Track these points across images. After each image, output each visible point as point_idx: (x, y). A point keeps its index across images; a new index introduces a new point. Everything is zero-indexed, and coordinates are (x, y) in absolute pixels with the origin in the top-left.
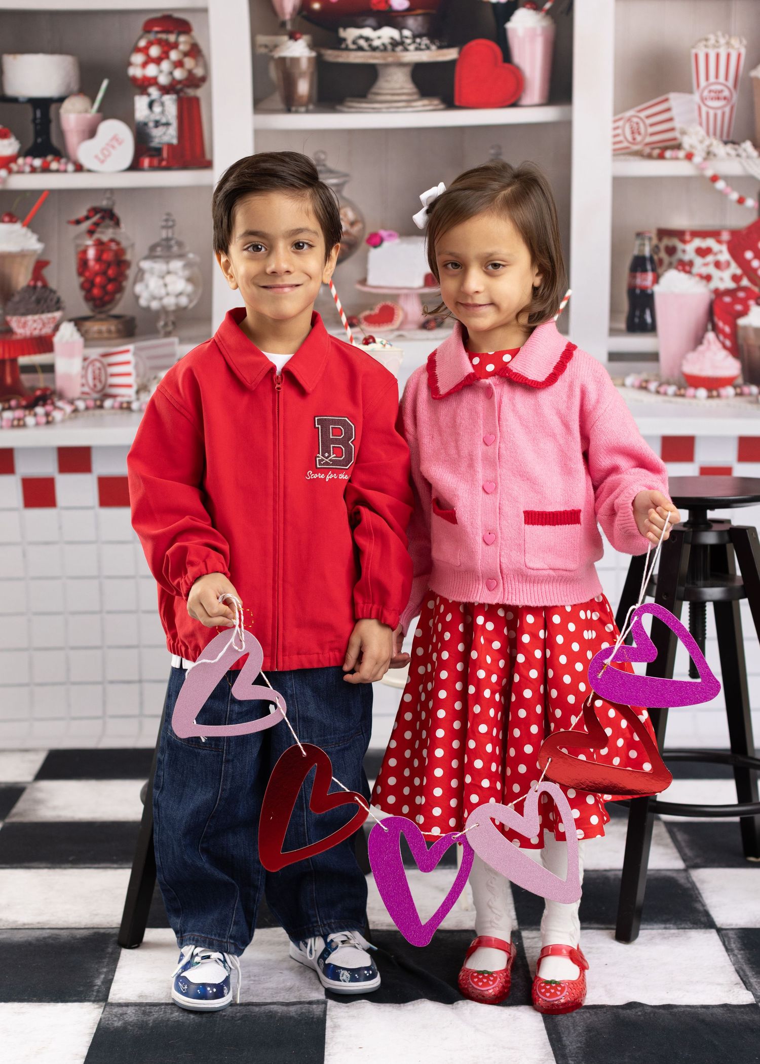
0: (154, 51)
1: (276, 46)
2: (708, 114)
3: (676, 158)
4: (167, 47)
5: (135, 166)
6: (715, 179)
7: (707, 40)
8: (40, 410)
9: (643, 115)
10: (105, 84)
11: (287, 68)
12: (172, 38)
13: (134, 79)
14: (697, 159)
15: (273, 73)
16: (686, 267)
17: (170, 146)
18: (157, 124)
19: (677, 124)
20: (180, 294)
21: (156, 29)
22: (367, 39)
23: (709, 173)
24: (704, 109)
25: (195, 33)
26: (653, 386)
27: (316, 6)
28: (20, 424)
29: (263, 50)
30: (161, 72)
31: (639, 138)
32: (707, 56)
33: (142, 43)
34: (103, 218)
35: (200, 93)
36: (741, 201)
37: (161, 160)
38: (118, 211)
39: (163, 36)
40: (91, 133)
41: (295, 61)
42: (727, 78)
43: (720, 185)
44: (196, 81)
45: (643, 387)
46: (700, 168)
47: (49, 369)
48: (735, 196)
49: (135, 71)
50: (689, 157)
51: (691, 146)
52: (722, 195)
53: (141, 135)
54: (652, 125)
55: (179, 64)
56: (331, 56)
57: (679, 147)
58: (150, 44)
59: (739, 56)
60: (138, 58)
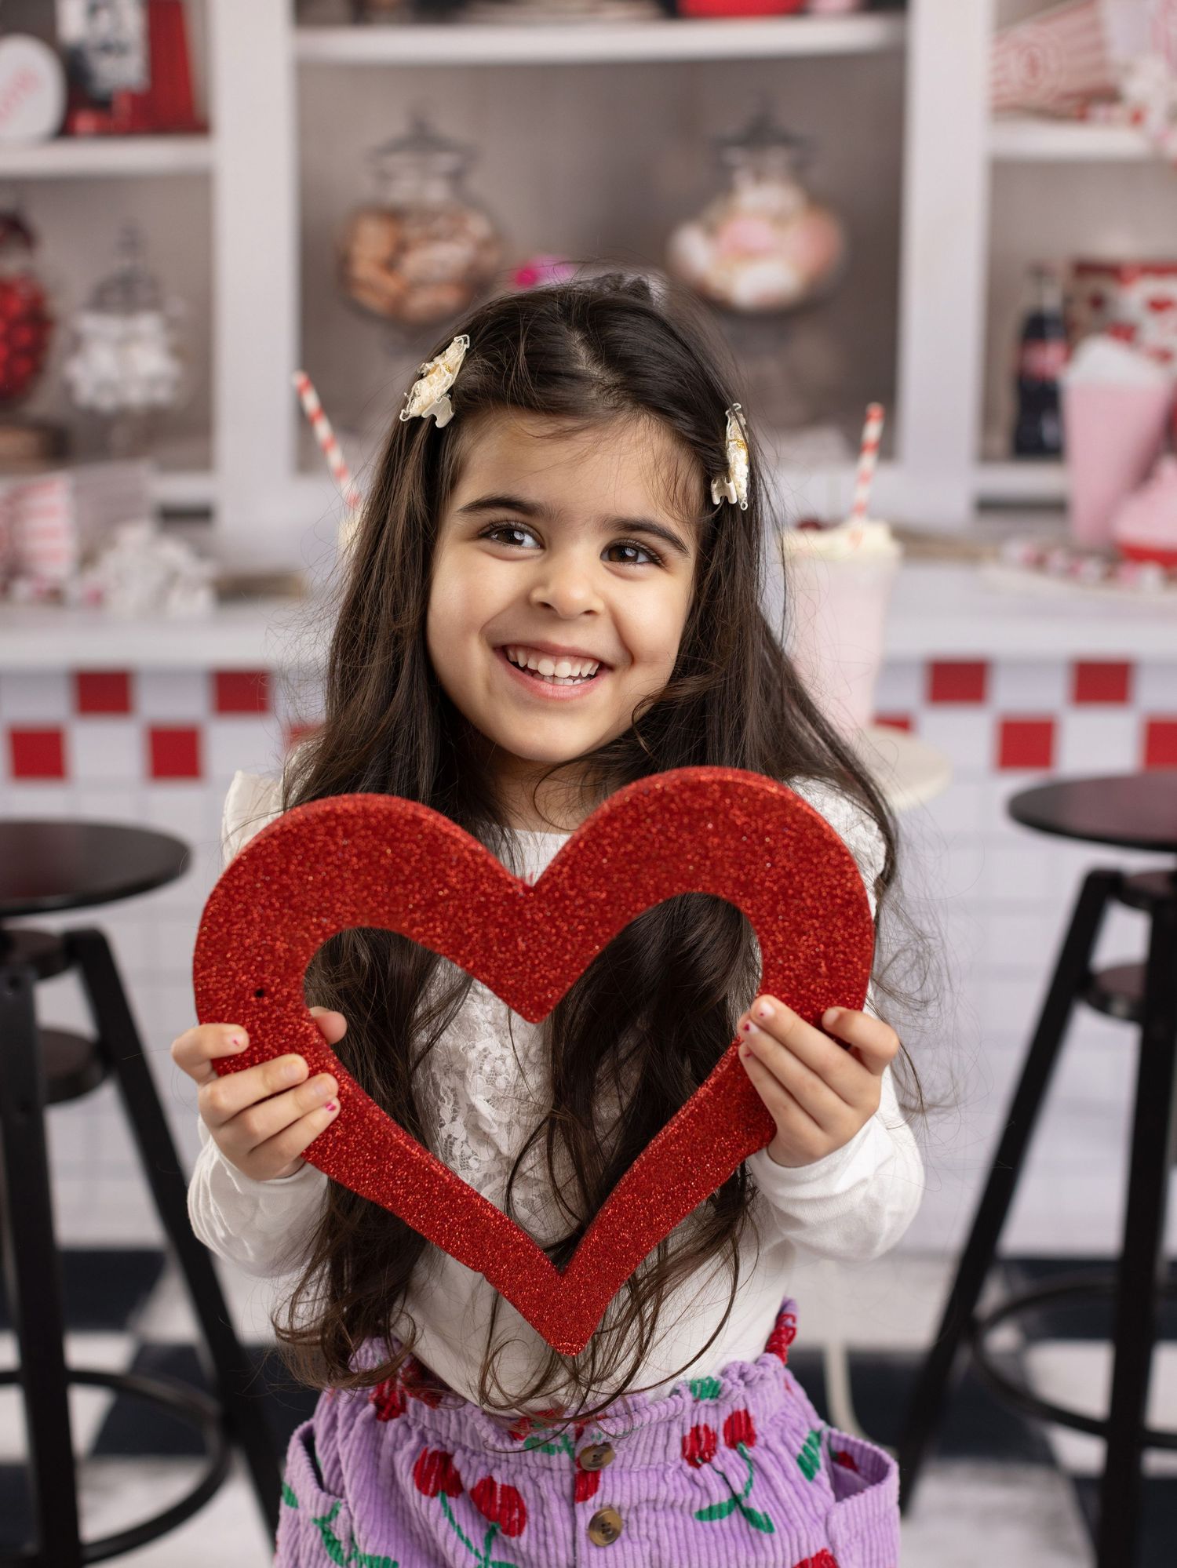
2: (1173, 38)
3: (1108, 121)
5: (65, 130)
9: (1052, 31)
14: (1154, 122)
16: (1125, 333)
17: (132, 95)
18: (105, 48)
19: (1119, 51)
20: (153, 381)
23: (1174, 150)
24: (1167, 28)
26: (1058, 559)
31: (1041, 80)
34: (4, 234)
37: (113, 117)
38: (36, 219)
45: (1039, 563)
46: (1157, 140)
50: (1137, 118)
53: (75, 70)
57: (1116, 98)
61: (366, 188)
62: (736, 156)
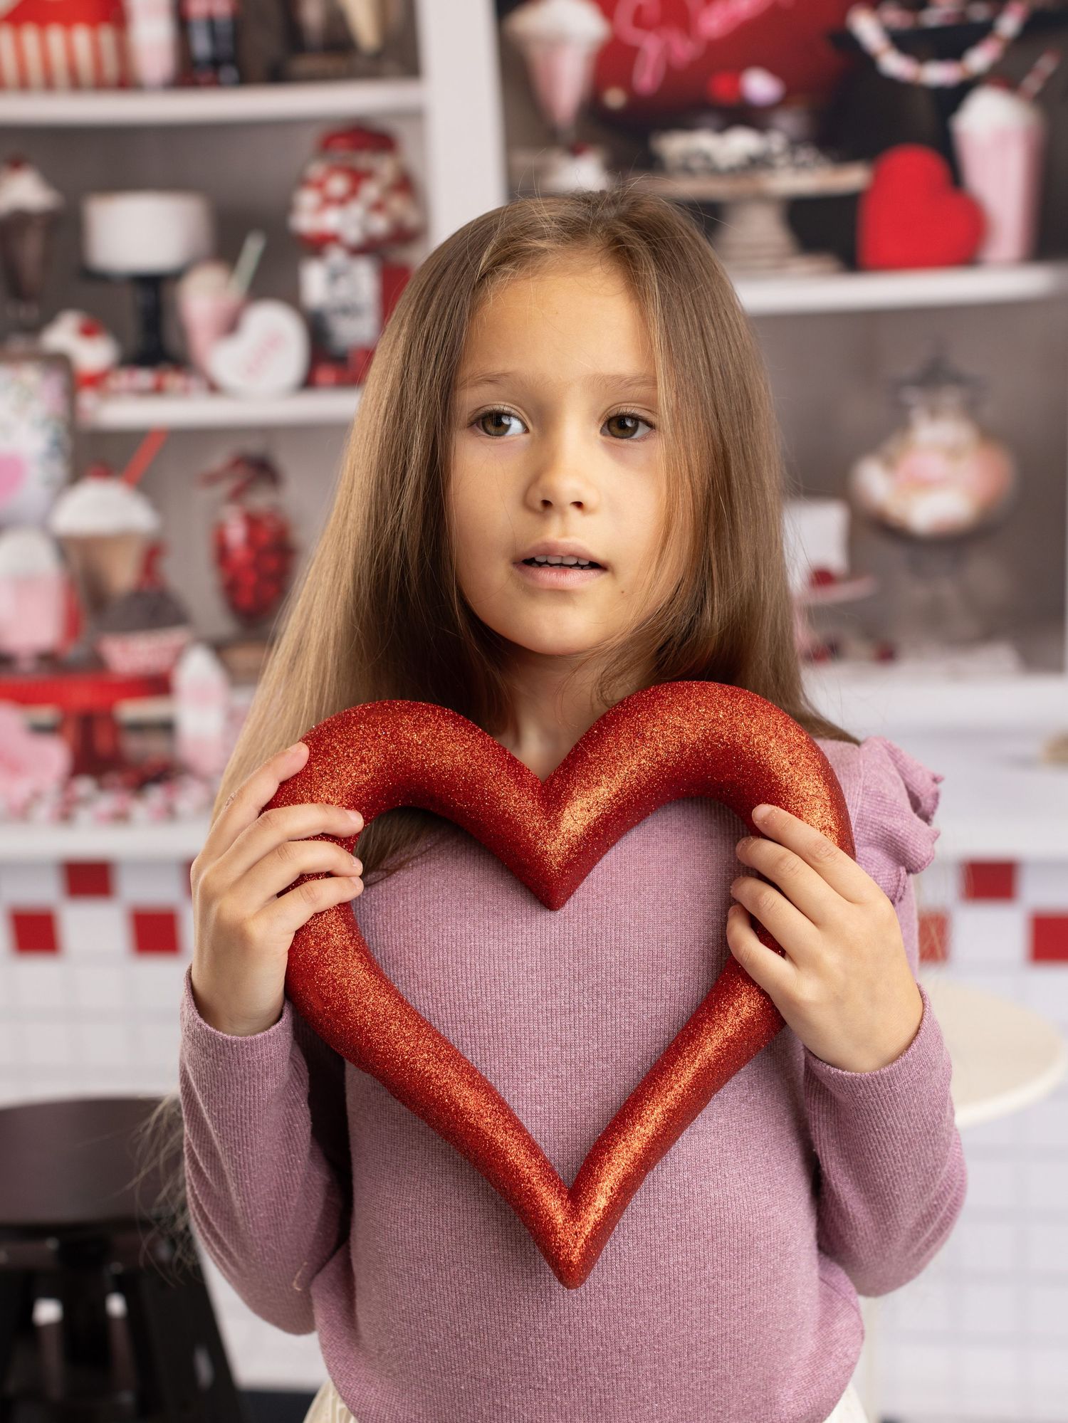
0: (338, 185)
1: (540, 170)
4: (358, 178)
5: (309, 382)
8: (156, 796)
10: (254, 244)
12: (364, 161)
13: (301, 238)
18: (344, 311)
21: (341, 146)
22: (707, 157)
25: (409, 153)
27: (615, 98)
28: (121, 817)
30: (347, 221)
33: (316, 172)
34: (253, 475)
35: (415, 256)
37: (349, 372)
39: (351, 159)
40: (231, 325)
44: (406, 236)
47: (167, 727)
49: (305, 221)
53: (318, 333)
55: (378, 207)
58: (328, 173)
60: (309, 199)
62: (912, 396)
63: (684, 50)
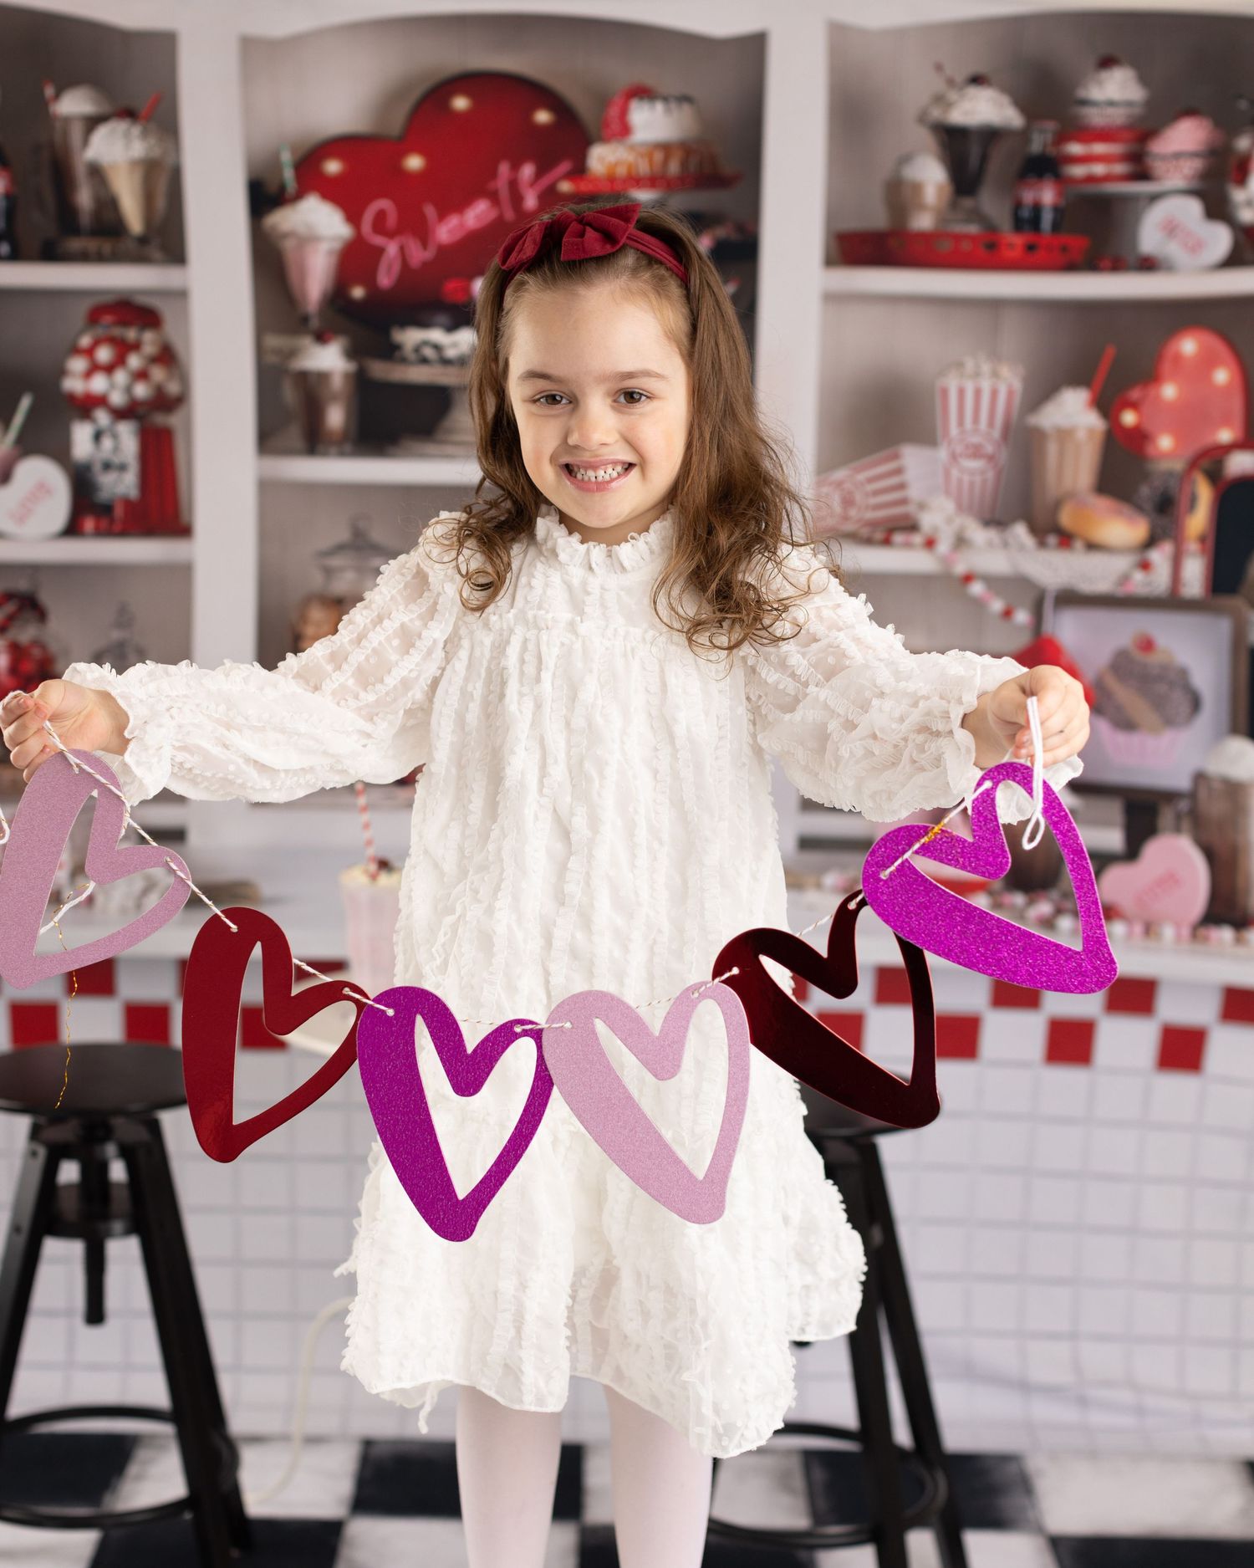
0: (104, 354)
1: (292, 353)
2: (960, 481)
3: (908, 545)
4: (123, 349)
5: (72, 529)
6: (968, 578)
7: (960, 365)
9: (862, 477)
10: (25, 403)
11: (311, 387)
12: (131, 334)
13: (71, 398)
14: (943, 547)
15: (290, 394)
17: (127, 503)
18: (107, 466)
19: (914, 492)
21: (108, 319)
22: (437, 347)
23: (960, 568)
24: (955, 473)
25: (170, 328)
27: (358, 292)
29: (271, 359)
30: (112, 386)
31: (853, 512)
32: (961, 393)
33: (85, 341)
34: (20, 609)
35: (174, 420)
36: (1007, 614)
37: (112, 521)
38: (46, 598)
39: (117, 332)
40: (3, 476)
41: (323, 377)
42: (991, 423)
43: (977, 588)
44: (169, 402)
46: (946, 561)
48: (997, 605)
49: (74, 384)
50: (930, 543)
51: (936, 529)
52: (979, 604)
53: (82, 483)
54: (876, 493)
55: (142, 375)
56: (381, 370)
57: (912, 527)
58: (97, 343)
59: (1010, 394)
60: (78, 364)
61: (316, 581)
63: (419, 255)
